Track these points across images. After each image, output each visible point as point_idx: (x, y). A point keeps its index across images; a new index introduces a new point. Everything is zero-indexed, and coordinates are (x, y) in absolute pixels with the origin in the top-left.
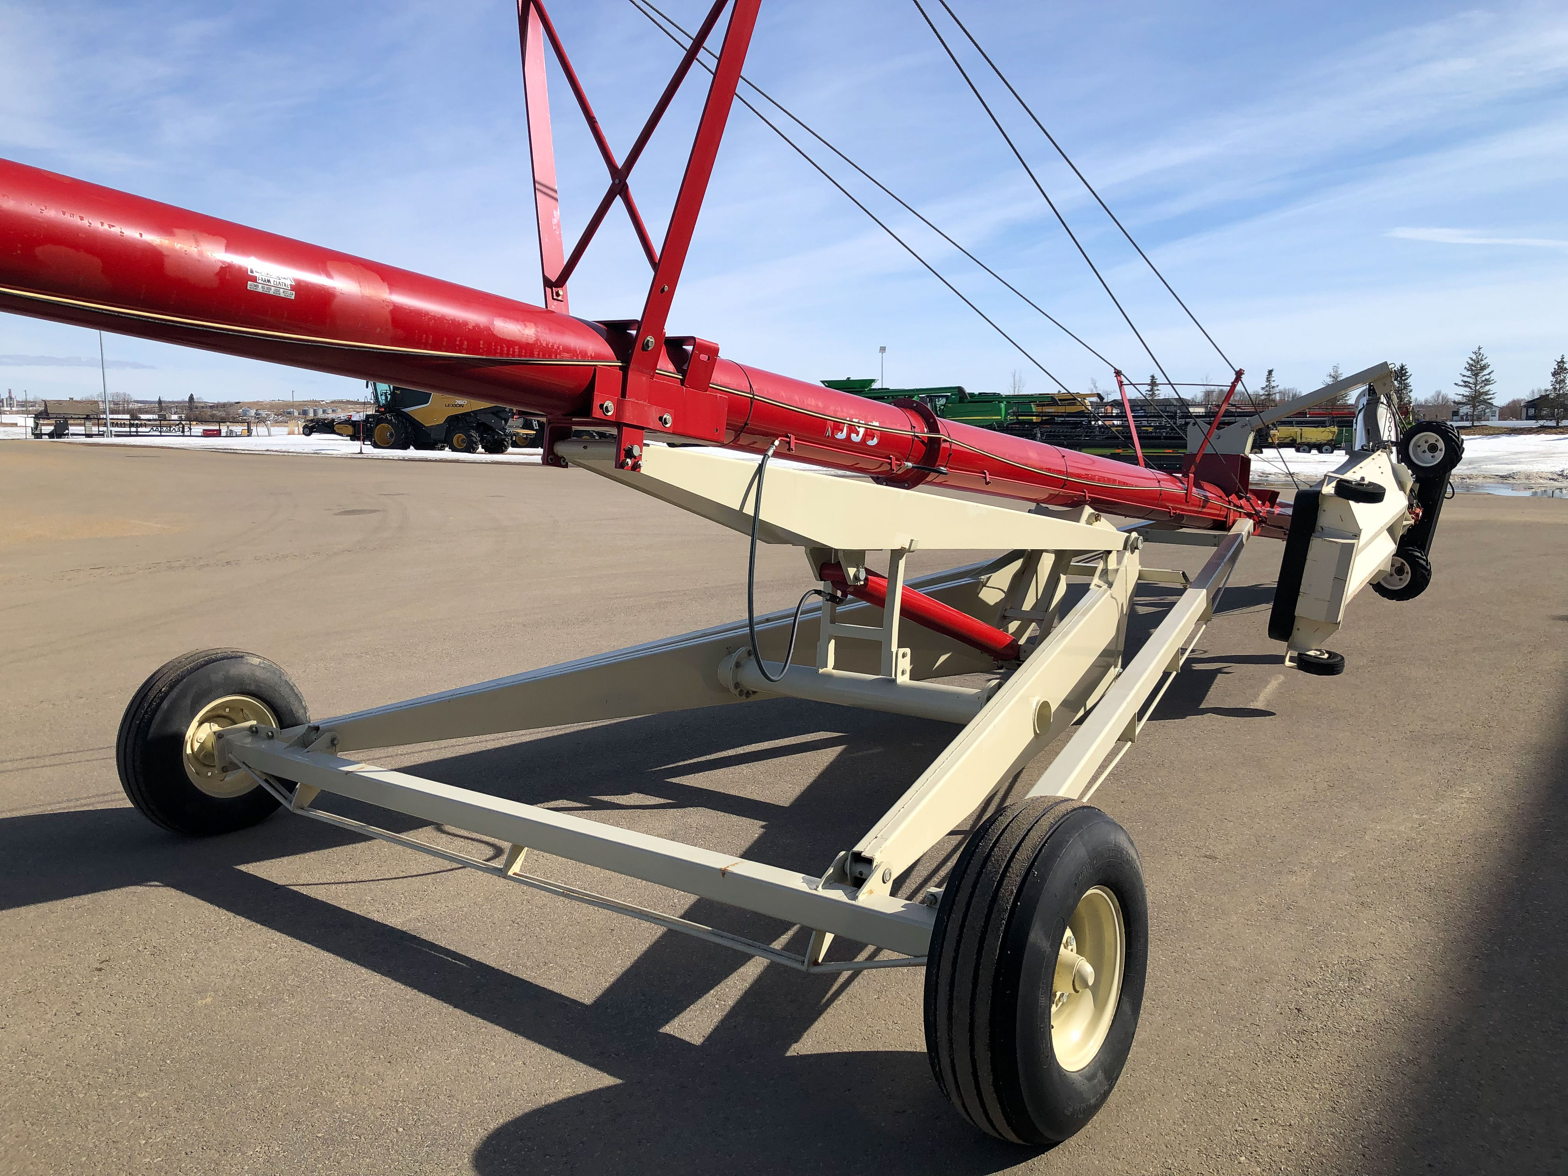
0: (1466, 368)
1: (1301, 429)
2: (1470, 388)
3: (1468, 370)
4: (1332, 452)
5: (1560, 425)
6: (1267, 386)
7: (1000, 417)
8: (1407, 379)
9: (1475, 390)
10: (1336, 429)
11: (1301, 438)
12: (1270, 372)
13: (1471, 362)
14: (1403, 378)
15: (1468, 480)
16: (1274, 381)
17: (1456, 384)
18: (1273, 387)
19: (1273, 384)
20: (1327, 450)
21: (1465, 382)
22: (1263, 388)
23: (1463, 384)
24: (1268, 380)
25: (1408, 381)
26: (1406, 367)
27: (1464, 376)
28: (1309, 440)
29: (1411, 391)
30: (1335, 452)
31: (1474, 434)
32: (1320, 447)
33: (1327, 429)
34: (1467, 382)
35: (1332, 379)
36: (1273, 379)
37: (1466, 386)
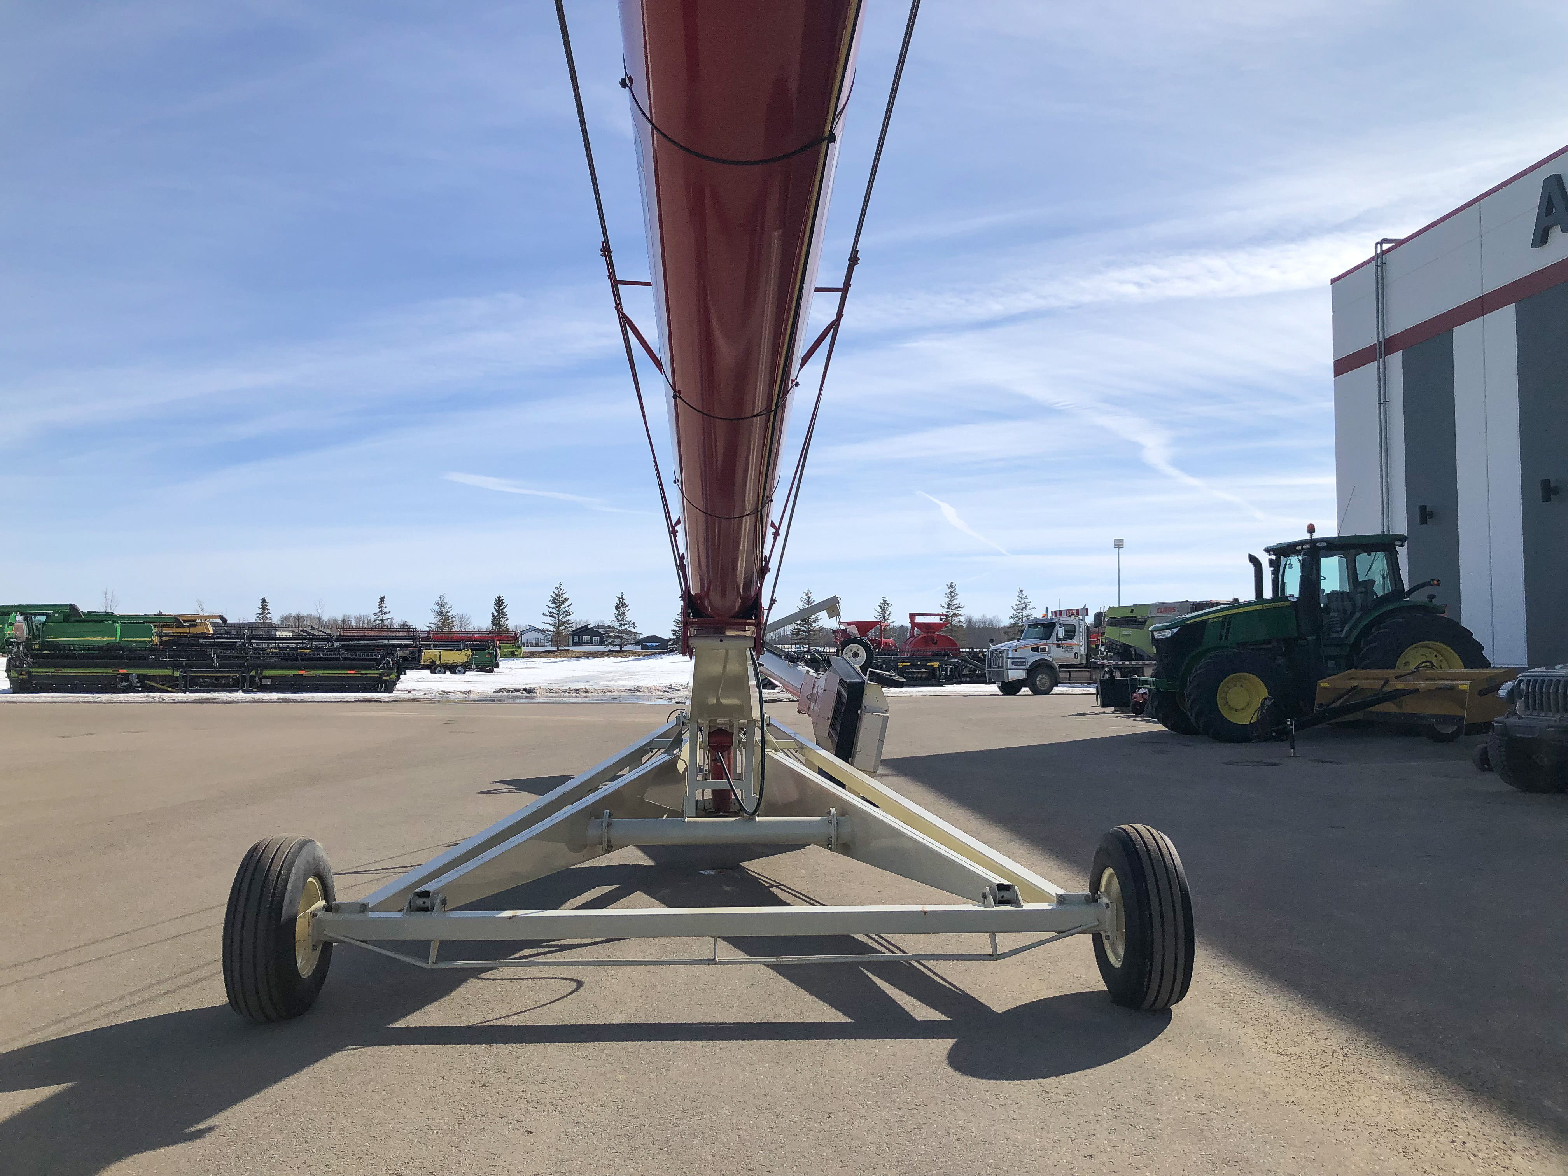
0: (550, 600)
2: (554, 617)
3: (553, 603)
4: (464, 673)
5: (623, 649)
6: (379, 612)
7: (115, 639)
8: (503, 609)
9: (559, 620)
10: (470, 652)
12: (382, 599)
13: (554, 596)
14: (501, 608)
16: (386, 607)
17: (543, 614)
18: (385, 613)
19: (385, 610)
20: (460, 671)
21: (550, 612)
22: (375, 614)
23: (548, 614)
24: (380, 607)
25: (505, 610)
26: (502, 598)
27: (550, 607)
29: (507, 619)
30: (467, 673)
31: (561, 657)
32: (452, 669)
33: (463, 652)
34: (552, 612)
35: (439, 607)
36: (384, 606)
37: (551, 616)
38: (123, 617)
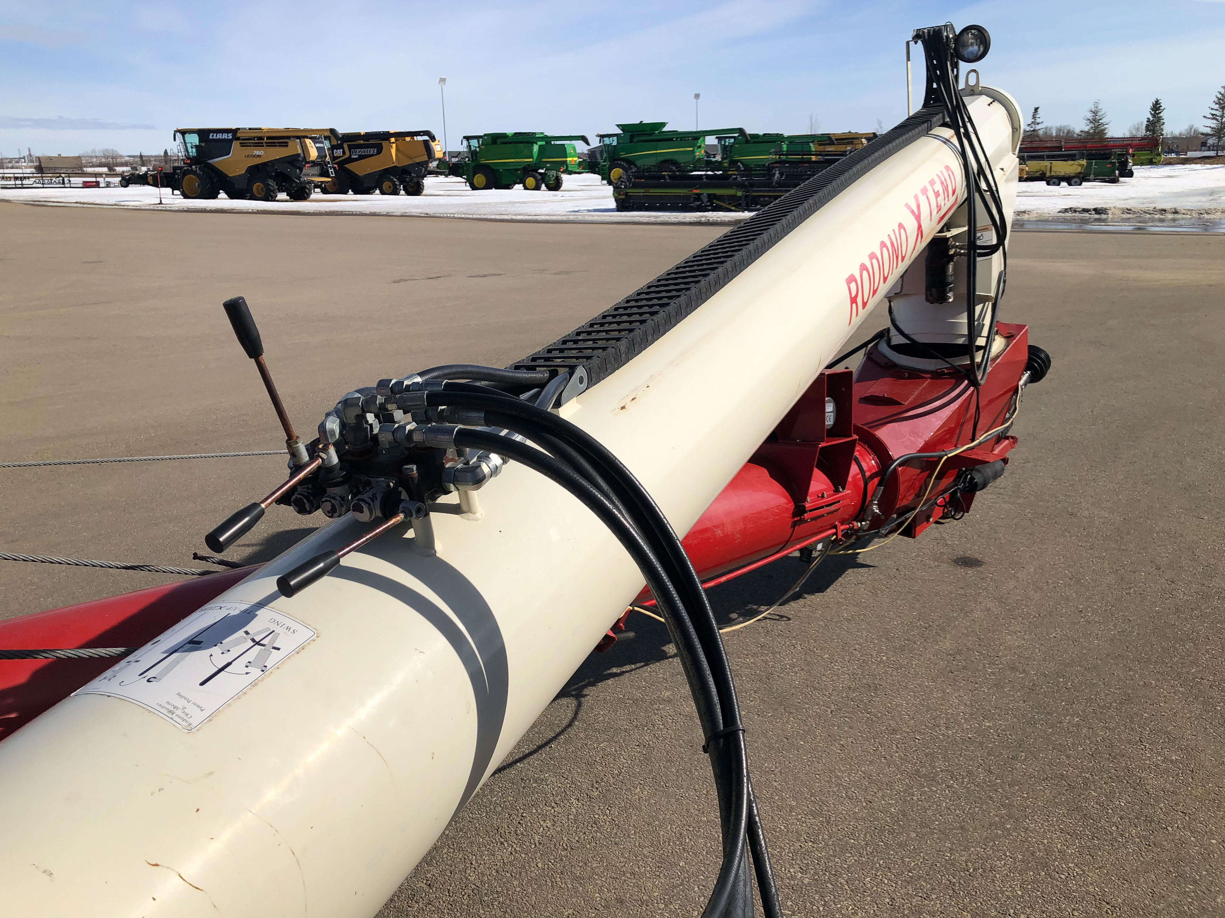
0: (1214, 101)
1: (1051, 163)
2: (1217, 120)
3: (1217, 104)
4: (1080, 184)
6: (1032, 123)
8: (1160, 113)
9: (1221, 122)
10: (1084, 162)
11: (1050, 172)
12: (1036, 109)
13: (1220, 96)
14: (1157, 112)
15: (1205, 215)
16: (1039, 118)
17: (1204, 117)
18: (1038, 124)
19: (1038, 120)
20: (1076, 182)
21: (1213, 115)
22: (1029, 125)
23: (1211, 116)
24: (1034, 117)
25: (1161, 115)
26: (1160, 102)
27: (1212, 109)
28: (1058, 174)
29: (1163, 124)
30: (1084, 183)
31: (1217, 164)
32: (1069, 180)
33: (1076, 162)
34: (1215, 115)
35: (1092, 114)
36: (1038, 116)
37: (1213, 119)
38: (790, 137)
